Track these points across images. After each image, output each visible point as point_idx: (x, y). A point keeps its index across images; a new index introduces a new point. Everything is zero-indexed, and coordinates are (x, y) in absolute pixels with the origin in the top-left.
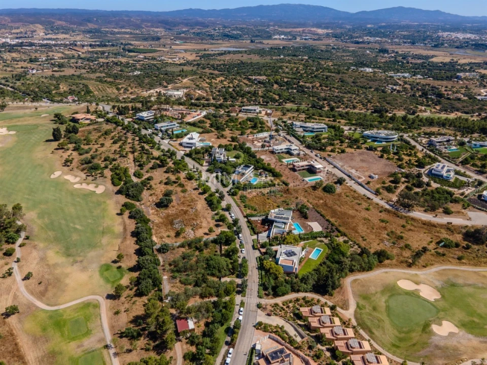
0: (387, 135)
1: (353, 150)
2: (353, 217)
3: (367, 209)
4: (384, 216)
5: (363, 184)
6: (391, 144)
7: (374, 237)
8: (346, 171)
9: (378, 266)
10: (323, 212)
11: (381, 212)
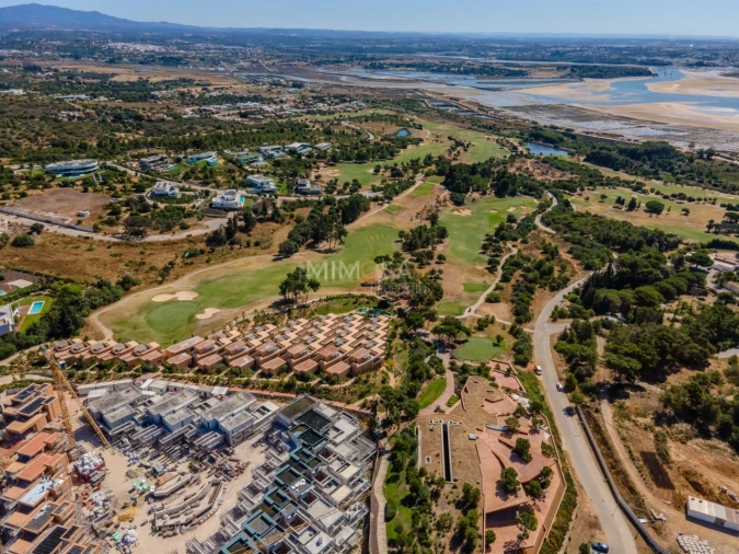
0: (82, 164)
1: (39, 191)
2: (74, 262)
3: (90, 250)
4: (114, 250)
5: (73, 225)
6: (93, 174)
7: (110, 272)
8: (40, 217)
9: (125, 295)
10: (26, 268)
11: (109, 247)
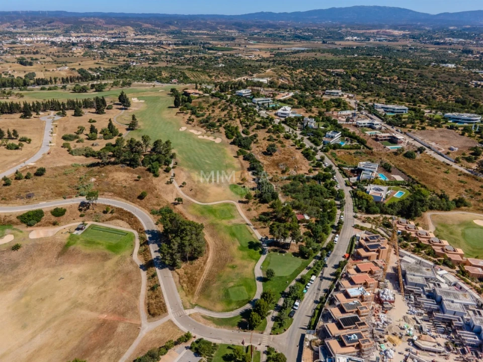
0: (470, 117)
1: (433, 128)
2: (432, 176)
3: (446, 172)
4: (462, 178)
5: (443, 154)
6: (473, 125)
7: (452, 191)
8: (426, 144)
9: (455, 209)
10: (404, 170)
11: (459, 175)
